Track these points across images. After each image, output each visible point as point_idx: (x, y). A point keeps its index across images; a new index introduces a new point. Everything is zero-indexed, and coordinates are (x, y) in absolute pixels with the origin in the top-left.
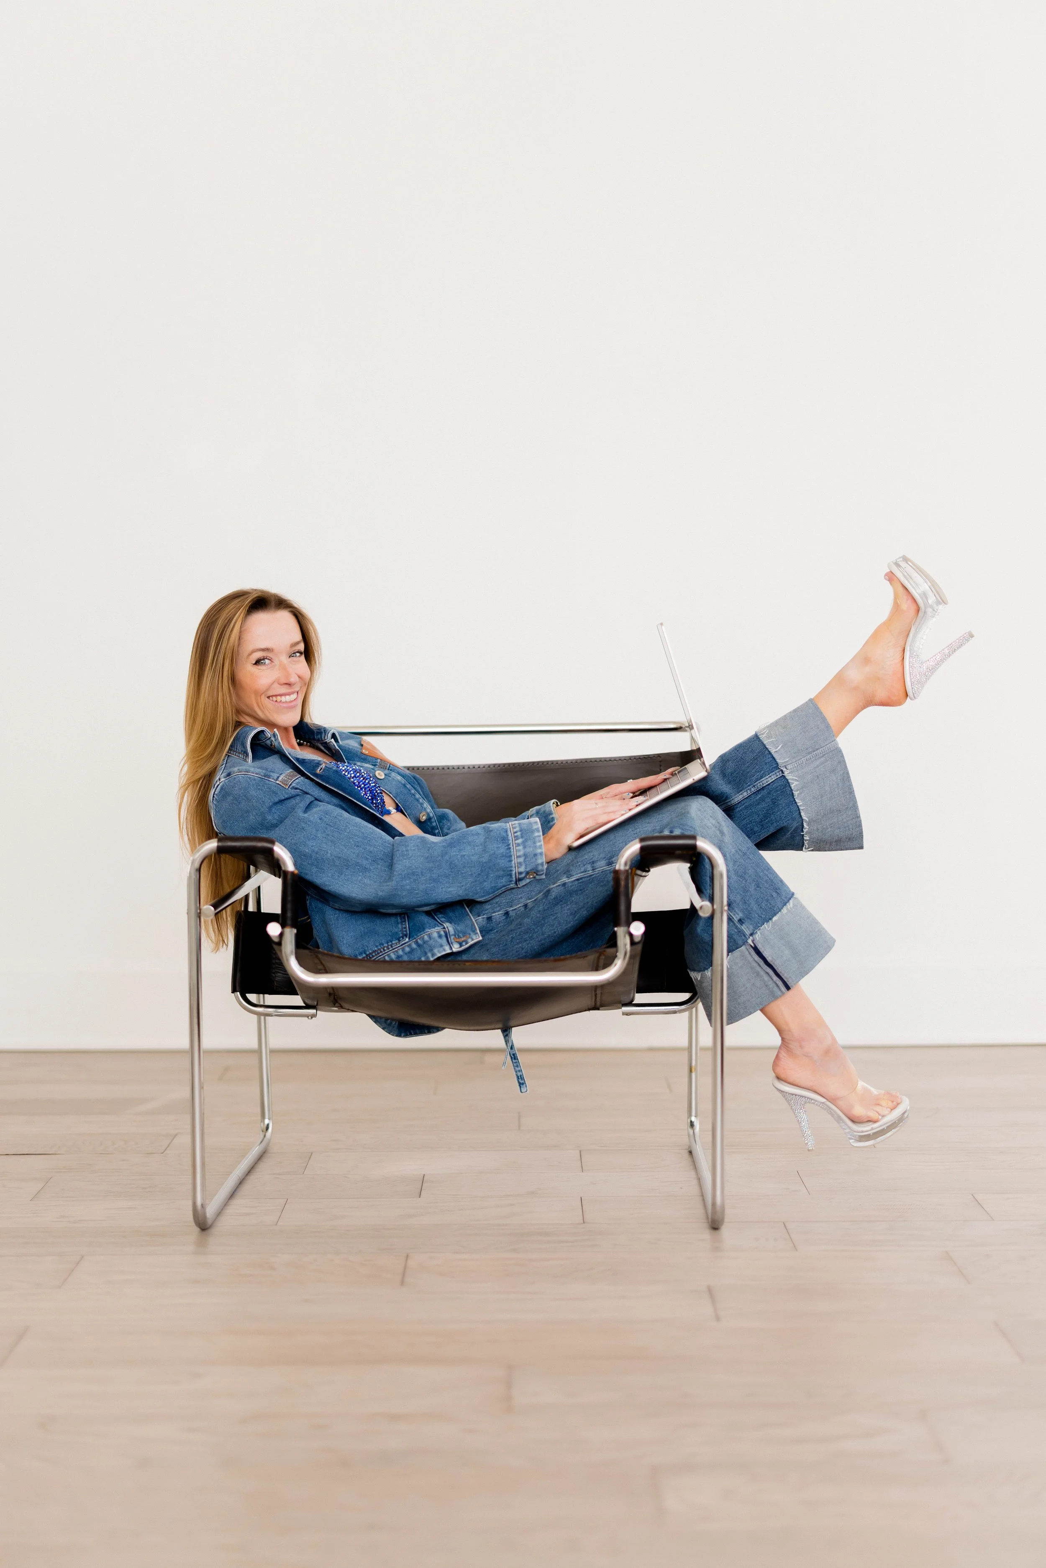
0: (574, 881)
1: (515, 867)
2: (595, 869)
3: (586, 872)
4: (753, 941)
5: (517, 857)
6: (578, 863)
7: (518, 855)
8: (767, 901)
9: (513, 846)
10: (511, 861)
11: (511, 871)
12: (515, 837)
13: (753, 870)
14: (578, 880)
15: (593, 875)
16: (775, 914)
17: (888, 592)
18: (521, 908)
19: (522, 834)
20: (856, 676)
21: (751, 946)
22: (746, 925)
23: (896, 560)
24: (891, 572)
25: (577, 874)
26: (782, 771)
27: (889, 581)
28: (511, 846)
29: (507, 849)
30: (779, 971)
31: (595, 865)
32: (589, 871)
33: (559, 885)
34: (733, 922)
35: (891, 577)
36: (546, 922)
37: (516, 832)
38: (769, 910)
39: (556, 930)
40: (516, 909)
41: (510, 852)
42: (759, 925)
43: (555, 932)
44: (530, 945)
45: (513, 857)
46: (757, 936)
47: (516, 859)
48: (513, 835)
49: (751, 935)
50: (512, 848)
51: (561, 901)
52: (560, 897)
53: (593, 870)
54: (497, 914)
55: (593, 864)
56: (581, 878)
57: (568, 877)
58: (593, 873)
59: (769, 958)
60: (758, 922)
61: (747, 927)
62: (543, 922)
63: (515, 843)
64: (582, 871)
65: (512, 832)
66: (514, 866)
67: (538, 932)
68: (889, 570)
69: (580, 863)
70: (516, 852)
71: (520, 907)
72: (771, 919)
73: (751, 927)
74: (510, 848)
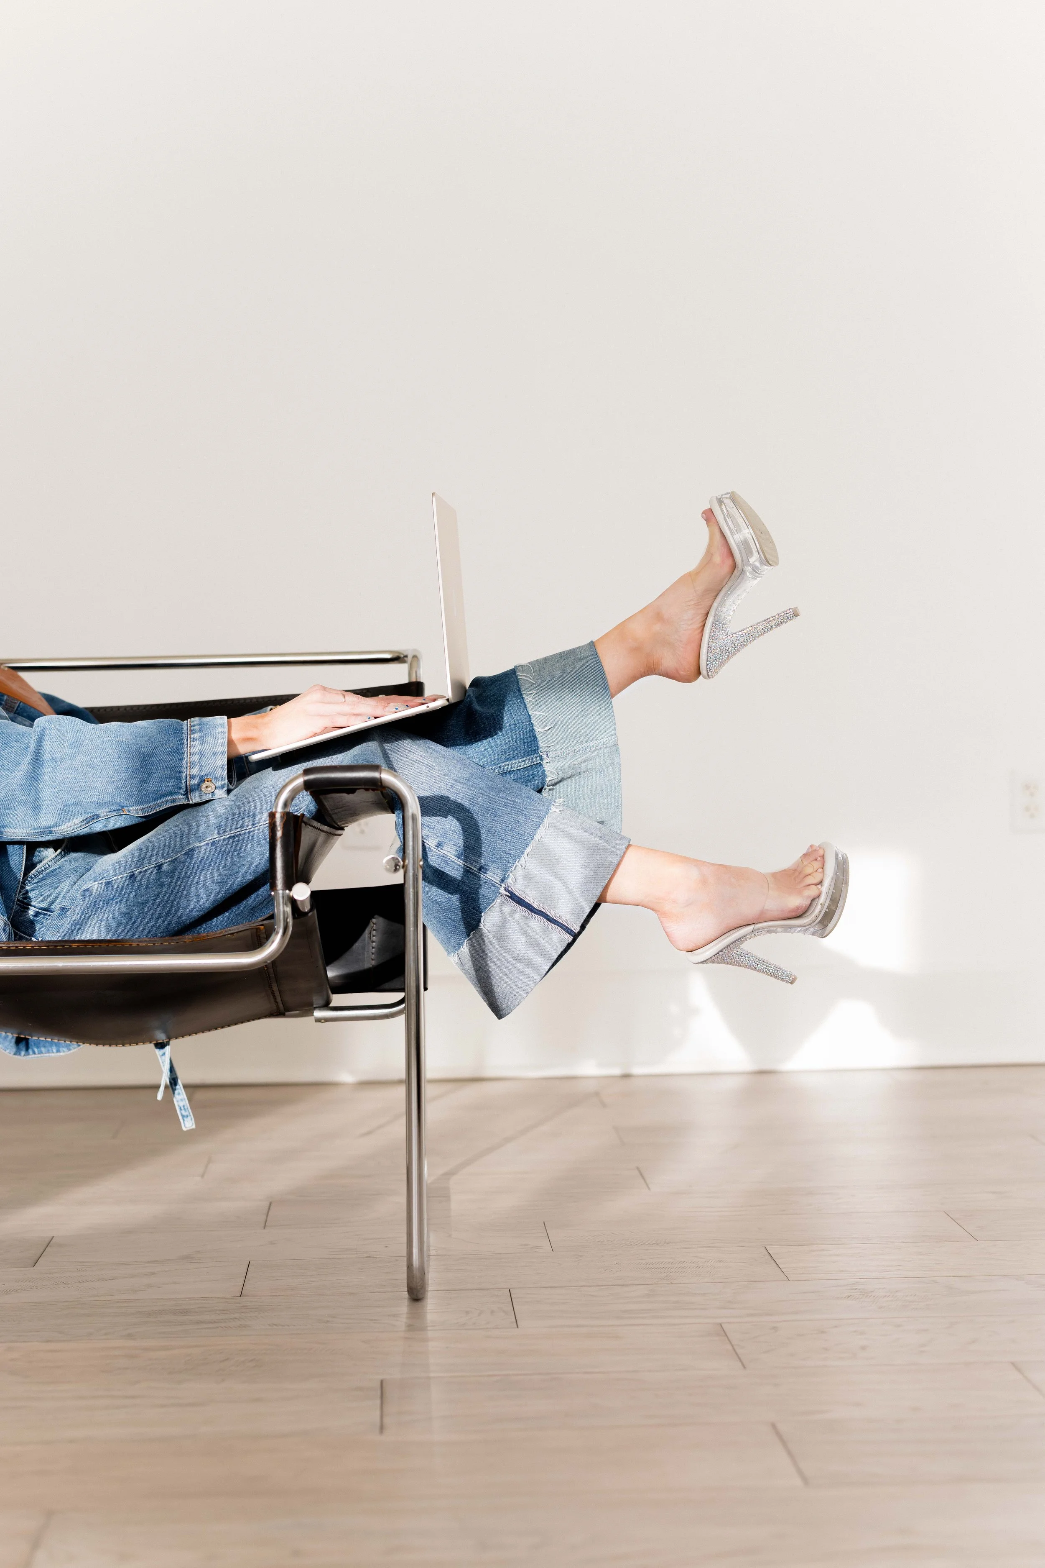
0: (228, 838)
1: (187, 767)
2: (256, 824)
3: (244, 827)
4: (506, 890)
5: (190, 755)
6: (234, 815)
7: (192, 751)
8: (513, 831)
9: (187, 740)
10: (182, 759)
11: (180, 772)
12: (191, 731)
13: (484, 797)
14: (232, 837)
15: (254, 831)
16: (527, 845)
17: (702, 534)
18: (153, 869)
19: (200, 728)
20: (639, 630)
21: (507, 896)
22: (491, 872)
23: (722, 495)
24: (711, 509)
25: (231, 830)
26: (541, 757)
27: (706, 520)
28: (185, 741)
29: (180, 744)
30: (552, 915)
31: (256, 818)
32: (247, 826)
33: (207, 844)
34: (473, 873)
35: (709, 516)
36: (189, 892)
37: (194, 726)
38: (518, 842)
39: (201, 903)
40: (145, 871)
41: (183, 748)
42: (510, 865)
43: (200, 906)
44: (166, 923)
45: (185, 754)
46: (510, 881)
47: (188, 757)
48: (189, 729)
49: (503, 881)
50: (186, 743)
51: (211, 865)
52: (208, 859)
53: (253, 825)
54: (119, 877)
55: (254, 817)
56: (237, 836)
57: (219, 833)
58: (253, 829)
59: (535, 903)
60: (508, 862)
61: (494, 874)
62: (184, 892)
63: (191, 738)
64: (238, 826)
65: (189, 726)
66: (185, 766)
67: (177, 905)
68: (709, 507)
69: (236, 816)
70: (190, 747)
71: (152, 867)
72: (523, 853)
73: (500, 872)
74: (183, 744)
